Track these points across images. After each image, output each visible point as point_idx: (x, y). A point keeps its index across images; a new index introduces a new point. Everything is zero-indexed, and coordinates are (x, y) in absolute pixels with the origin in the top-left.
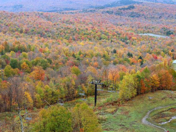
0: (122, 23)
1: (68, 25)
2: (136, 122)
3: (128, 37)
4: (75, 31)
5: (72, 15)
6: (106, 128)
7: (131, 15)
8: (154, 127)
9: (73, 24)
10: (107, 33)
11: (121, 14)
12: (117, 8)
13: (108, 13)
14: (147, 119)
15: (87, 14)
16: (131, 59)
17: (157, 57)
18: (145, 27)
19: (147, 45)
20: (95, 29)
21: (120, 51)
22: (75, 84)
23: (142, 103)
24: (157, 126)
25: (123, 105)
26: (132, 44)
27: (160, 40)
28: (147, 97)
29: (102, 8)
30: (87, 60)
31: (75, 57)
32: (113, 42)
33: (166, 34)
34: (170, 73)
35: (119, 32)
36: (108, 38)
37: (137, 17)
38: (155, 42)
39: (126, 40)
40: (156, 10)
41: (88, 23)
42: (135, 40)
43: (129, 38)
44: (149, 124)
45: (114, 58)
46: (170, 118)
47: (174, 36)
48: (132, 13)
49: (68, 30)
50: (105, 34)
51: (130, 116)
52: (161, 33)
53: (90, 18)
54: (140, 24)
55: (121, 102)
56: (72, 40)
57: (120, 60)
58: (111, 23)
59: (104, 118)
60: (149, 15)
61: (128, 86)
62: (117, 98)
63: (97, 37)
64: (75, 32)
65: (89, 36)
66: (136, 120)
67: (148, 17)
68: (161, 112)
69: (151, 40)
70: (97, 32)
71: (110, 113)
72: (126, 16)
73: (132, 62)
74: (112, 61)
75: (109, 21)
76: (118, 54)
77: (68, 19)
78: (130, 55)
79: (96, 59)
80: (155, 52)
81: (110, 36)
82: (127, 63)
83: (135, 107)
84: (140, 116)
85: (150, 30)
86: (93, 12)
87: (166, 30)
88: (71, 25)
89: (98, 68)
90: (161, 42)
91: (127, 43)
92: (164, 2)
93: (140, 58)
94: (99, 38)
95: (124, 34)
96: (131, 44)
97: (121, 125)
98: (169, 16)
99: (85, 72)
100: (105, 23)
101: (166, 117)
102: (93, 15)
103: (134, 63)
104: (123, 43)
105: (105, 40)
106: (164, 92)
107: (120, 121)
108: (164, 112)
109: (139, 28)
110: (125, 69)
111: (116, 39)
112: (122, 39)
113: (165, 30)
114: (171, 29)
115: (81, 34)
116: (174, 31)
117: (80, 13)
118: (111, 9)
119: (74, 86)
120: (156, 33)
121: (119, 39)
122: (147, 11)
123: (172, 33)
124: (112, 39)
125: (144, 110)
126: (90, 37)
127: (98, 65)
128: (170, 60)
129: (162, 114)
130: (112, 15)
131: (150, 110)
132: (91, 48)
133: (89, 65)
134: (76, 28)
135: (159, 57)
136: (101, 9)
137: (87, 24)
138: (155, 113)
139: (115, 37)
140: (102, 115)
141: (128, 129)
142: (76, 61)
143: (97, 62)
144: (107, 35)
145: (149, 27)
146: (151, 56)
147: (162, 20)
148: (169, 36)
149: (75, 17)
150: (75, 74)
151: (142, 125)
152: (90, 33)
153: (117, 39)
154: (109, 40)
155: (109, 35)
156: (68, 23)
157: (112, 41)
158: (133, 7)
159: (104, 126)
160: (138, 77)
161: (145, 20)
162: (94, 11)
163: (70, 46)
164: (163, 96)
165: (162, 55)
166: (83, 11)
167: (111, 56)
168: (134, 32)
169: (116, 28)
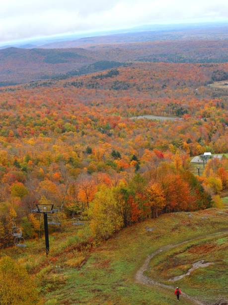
0: (99, 101)
1: (6, 111)
2: (124, 280)
3: (110, 125)
4: (18, 120)
5: (13, 93)
6: (66, 300)
7: (114, 87)
8: (159, 289)
9: (15, 109)
10: (74, 121)
11: (97, 87)
12: (90, 75)
13: (75, 86)
14: (145, 273)
15: (38, 90)
16: (119, 162)
17: (163, 153)
18: (140, 106)
19: (144, 136)
20: (52, 114)
21: (99, 149)
22: (16, 216)
23: (134, 240)
24: (165, 284)
25: (100, 248)
26: (119, 135)
27: (167, 125)
28: (144, 229)
29: (64, 77)
30: (41, 170)
31: (19, 167)
32: (86, 134)
33: (175, 114)
34: (185, 179)
35: (95, 117)
36: (77, 128)
37: (125, 89)
38: (157, 128)
39: (108, 130)
40: (156, 75)
41: (40, 105)
42: (124, 128)
43: (112, 126)
44: (150, 282)
45: (89, 162)
46: (189, 267)
47: (190, 116)
48: (115, 83)
49: (6, 121)
50: (70, 122)
51: (111, 271)
52: (167, 112)
53: (44, 97)
54: (130, 100)
55: (94, 243)
56: (13, 136)
57: (99, 165)
58: (81, 102)
59: (61, 278)
60: (144, 84)
61: (105, 212)
62: (87, 237)
63: (57, 128)
64: (17, 123)
65: (42, 127)
66: (123, 277)
67: (144, 87)
68: (172, 256)
69: (151, 127)
70: (56, 120)
71: (73, 267)
72: (105, 89)
73: (120, 166)
74: (85, 168)
75: (76, 100)
76: (96, 155)
77: (5, 101)
78: (116, 155)
79: (57, 166)
80: (159, 145)
81: (80, 125)
82: (111, 170)
83: (122, 250)
84: (132, 267)
85: (148, 110)
86: (49, 86)
87: (176, 107)
88: (11, 111)
89: (61, 182)
90: (168, 128)
91: (110, 135)
92: (169, 59)
93: (135, 158)
94: (61, 130)
95: (103, 120)
96: (117, 136)
97: (94, 291)
98: (178, 84)
99: (37, 191)
100: (70, 104)
101: (183, 265)
102: (49, 91)
103: (125, 167)
104: (104, 134)
105: (71, 132)
106: (176, 216)
107: (93, 282)
108: (177, 256)
109: (129, 108)
110: (108, 179)
111: (90, 130)
112: (102, 129)
113: (174, 108)
114: (183, 105)
115: (29, 125)
116: (189, 108)
117: (25, 88)
118: (79, 78)
119: (15, 218)
120: (159, 114)
121: (95, 129)
122: (141, 77)
123: (186, 112)
124: (83, 130)
125: (140, 256)
126: (45, 129)
127: (60, 177)
128: (186, 158)
129: (174, 260)
130: (81, 89)
131: (150, 255)
132: (48, 148)
133: (45, 178)
134: (19, 115)
135: (166, 154)
136: (61, 79)
137: (39, 108)
138: (161, 258)
139: (88, 125)
140: (59, 272)
141: (108, 297)
142: (21, 173)
143: (60, 173)
144: (74, 124)
145: (145, 105)
146: (153, 153)
147: (168, 92)
148: (181, 117)
149: (18, 96)
150: (18, 196)
151: (135, 287)
152: (45, 123)
153: (92, 129)
154: (78, 132)
155: (78, 124)
156: (5, 108)
157: (83, 134)
158: (117, 73)
159: (62, 295)
160: (123, 192)
161: (139, 94)
162: (50, 83)
163: (9, 147)
164: (174, 224)
165: (171, 150)
166: (30, 85)
167: (84, 159)
168: (121, 115)
169: (90, 111)
